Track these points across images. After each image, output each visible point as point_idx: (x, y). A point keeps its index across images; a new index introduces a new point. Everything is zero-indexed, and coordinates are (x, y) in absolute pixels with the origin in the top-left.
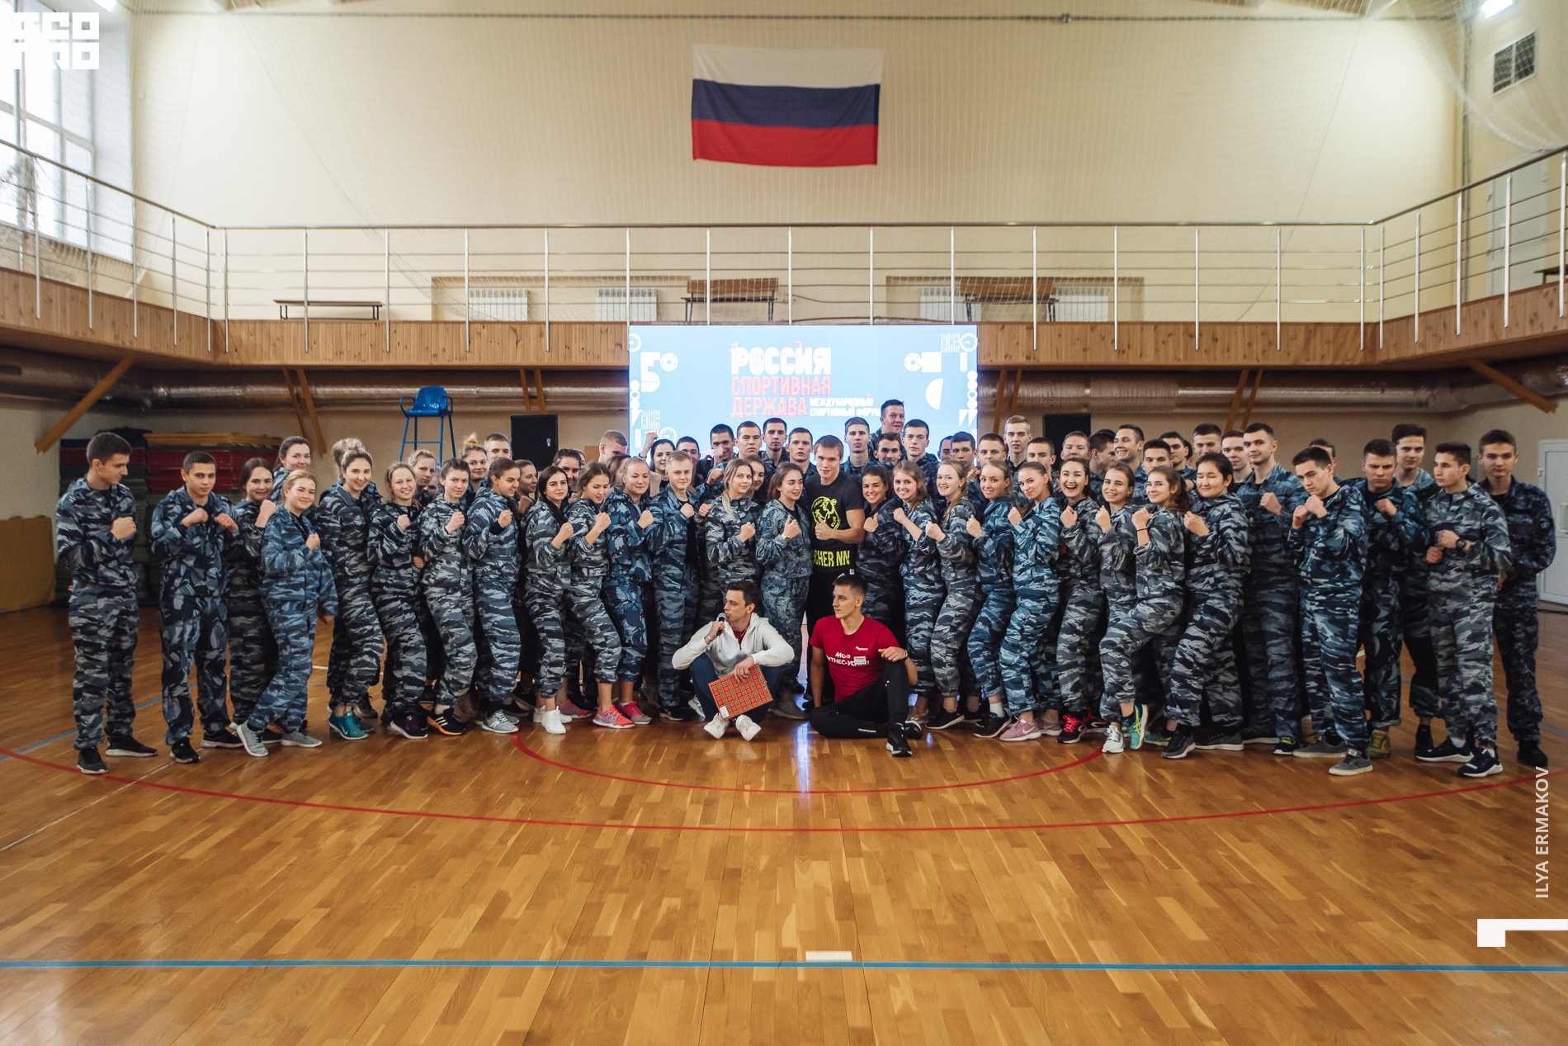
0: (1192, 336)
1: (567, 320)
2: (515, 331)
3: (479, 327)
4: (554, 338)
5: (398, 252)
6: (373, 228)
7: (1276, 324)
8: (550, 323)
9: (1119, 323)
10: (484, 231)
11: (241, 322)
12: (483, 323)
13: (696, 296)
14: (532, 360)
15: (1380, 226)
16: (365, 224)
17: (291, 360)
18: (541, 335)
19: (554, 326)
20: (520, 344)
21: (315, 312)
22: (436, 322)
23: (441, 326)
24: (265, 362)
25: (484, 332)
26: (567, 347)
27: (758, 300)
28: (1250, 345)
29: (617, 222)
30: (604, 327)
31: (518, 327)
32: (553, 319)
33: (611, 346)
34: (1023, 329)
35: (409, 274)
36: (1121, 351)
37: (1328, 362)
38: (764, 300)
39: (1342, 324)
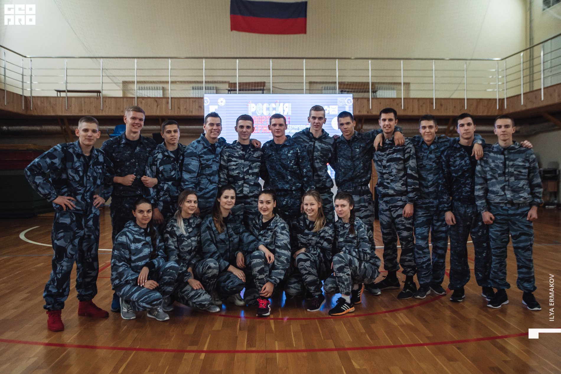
0: (433, 104)
1: (178, 96)
2: (156, 101)
3: (141, 99)
4: (173, 104)
5: (106, 68)
6: (96, 58)
7: (464, 99)
8: (171, 98)
9: (404, 99)
10: (143, 59)
11: (38, 97)
12: (143, 98)
13: (233, 89)
14: (164, 113)
15: (504, 61)
16: (92, 56)
17: (60, 113)
18: (168, 103)
19: (173, 99)
20: (158, 107)
21: (70, 94)
22: (123, 98)
23: (125, 99)
24: (48, 114)
25: (143, 102)
26: (179, 108)
27: (258, 90)
28: (455, 107)
29: (199, 56)
30: (194, 100)
31: (158, 100)
32: (172, 96)
33: (197, 107)
34: (366, 101)
35: (111, 77)
36: (404, 110)
37: (485, 114)
38: (260, 90)
39: (490, 99)
